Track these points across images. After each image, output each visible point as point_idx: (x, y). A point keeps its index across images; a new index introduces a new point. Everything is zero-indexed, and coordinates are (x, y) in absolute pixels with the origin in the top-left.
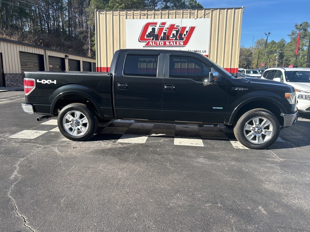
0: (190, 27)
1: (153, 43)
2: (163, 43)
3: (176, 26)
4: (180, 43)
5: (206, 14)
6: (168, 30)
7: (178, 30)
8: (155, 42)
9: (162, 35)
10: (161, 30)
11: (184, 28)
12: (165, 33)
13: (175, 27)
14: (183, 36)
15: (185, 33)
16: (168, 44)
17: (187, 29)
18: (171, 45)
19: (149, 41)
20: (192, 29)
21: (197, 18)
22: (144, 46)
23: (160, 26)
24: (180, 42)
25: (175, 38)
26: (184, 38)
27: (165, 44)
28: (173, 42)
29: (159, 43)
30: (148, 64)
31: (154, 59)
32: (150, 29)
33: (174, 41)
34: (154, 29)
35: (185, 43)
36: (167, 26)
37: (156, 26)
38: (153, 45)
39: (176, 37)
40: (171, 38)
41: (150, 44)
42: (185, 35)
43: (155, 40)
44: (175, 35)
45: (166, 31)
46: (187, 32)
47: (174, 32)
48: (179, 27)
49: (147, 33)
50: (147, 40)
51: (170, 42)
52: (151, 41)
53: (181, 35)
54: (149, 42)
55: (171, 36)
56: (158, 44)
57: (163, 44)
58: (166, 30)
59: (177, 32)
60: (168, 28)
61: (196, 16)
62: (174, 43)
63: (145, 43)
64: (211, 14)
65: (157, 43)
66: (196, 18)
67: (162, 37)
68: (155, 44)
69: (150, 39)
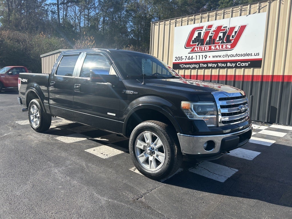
0: (239, 27)
1: (199, 48)
2: (208, 47)
3: (224, 27)
4: (227, 46)
5: (261, 8)
6: (214, 33)
7: (225, 31)
8: (200, 47)
9: (208, 39)
10: (207, 33)
11: (232, 29)
12: (211, 37)
13: (222, 28)
14: (231, 38)
15: (233, 34)
16: (214, 48)
17: (236, 30)
18: (217, 49)
19: (194, 46)
20: (243, 28)
21: (250, 14)
22: (190, 52)
23: (206, 30)
24: (227, 44)
25: (221, 41)
26: (233, 39)
27: (210, 48)
28: (219, 46)
29: (204, 48)
30: (193, 71)
31: (198, 65)
32: (196, 34)
33: (220, 44)
34: (200, 34)
35: (233, 46)
36: (214, 28)
37: (202, 30)
38: (198, 51)
39: (222, 39)
40: (217, 41)
41: (195, 50)
42: (233, 36)
43: (200, 45)
44: (222, 37)
45: (212, 35)
46: (236, 32)
47: (221, 35)
48: (226, 28)
49: (193, 39)
50: (192, 45)
51: (215, 46)
52: (196, 46)
53: (228, 36)
54: (194, 48)
55: (218, 39)
56: (203, 50)
57: (208, 49)
58: (212, 33)
59: (224, 34)
60: (214, 31)
61: (248, 11)
62: (221, 46)
63: (190, 49)
64: (267, 7)
65: (202, 48)
66: (248, 14)
67: (207, 41)
68: (200, 49)
69: (195, 45)
